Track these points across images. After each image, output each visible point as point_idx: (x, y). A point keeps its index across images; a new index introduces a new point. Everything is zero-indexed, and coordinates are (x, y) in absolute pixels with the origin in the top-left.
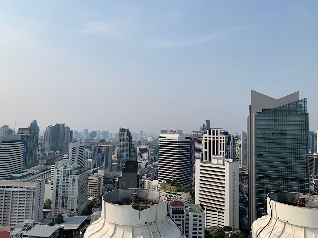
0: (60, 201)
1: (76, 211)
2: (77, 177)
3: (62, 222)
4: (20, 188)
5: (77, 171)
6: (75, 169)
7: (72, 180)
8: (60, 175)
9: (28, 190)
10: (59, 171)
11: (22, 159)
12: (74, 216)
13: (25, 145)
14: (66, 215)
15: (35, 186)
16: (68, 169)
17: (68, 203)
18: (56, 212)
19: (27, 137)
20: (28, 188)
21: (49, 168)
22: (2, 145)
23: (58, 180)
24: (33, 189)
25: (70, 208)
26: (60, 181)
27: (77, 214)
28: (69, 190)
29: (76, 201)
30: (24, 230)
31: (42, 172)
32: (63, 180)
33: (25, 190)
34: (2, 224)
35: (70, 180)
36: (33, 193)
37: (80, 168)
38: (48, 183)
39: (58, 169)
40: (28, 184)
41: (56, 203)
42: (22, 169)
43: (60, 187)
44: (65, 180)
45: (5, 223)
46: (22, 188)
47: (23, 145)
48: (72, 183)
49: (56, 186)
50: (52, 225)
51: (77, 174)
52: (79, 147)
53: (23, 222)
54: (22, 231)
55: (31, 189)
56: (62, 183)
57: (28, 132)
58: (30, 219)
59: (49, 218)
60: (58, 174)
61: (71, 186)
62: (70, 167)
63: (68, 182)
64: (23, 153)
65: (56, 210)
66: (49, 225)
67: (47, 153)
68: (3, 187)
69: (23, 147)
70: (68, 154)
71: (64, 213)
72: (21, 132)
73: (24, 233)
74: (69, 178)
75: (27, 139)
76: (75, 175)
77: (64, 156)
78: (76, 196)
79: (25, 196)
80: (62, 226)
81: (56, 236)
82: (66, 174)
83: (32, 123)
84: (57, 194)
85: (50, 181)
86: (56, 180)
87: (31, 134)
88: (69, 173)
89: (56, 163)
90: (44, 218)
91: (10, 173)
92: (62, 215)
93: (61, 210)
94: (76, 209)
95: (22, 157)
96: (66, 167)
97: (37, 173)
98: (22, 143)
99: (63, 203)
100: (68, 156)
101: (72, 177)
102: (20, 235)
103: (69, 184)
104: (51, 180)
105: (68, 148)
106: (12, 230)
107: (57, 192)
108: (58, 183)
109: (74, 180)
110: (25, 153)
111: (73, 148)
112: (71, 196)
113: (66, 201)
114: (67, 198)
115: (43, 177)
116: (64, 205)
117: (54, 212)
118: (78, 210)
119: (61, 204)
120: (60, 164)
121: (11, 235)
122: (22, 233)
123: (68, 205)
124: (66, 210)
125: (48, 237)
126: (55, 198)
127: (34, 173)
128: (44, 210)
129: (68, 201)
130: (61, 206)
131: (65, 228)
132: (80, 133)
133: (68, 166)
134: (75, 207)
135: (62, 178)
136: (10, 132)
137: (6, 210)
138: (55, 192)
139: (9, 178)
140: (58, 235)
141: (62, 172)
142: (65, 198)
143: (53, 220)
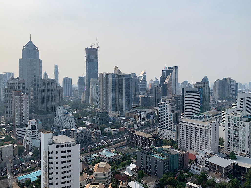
0: (232, 141)
1: (247, 152)
2: (247, 124)
3: (235, 159)
4: (201, 126)
5: (247, 118)
6: (244, 117)
7: (242, 126)
8: (231, 120)
9: (206, 128)
10: (230, 116)
11: (200, 105)
12: (245, 156)
13: (201, 95)
14: (238, 154)
15: (211, 126)
16: (237, 116)
17: (239, 145)
18: (229, 149)
19: (203, 89)
20: (206, 127)
21: (219, 113)
22: (186, 94)
23: (229, 124)
24: (210, 128)
25: (241, 149)
26: (231, 125)
27: (248, 155)
28: (239, 133)
29: (246, 144)
30: (205, 157)
31: (215, 116)
32: (233, 125)
33: (204, 128)
34: (190, 149)
35: (241, 126)
36: (210, 131)
37: (249, 116)
38: (220, 125)
39: (229, 115)
40: (206, 124)
41: (229, 143)
42: (199, 112)
43: (231, 129)
44: (235, 125)
45: (192, 148)
46: (202, 126)
47: (200, 94)
48: (242, 128)
49: (228, 128)
50: (226, 159)
51: (247, 121)
52: (247, 98)
53: (204, 150)
54: (204, 157)
55: (209, 128)
56: (233, 127)
57: (202, 85)
58: (209, 150)
59: (223, 152)
60: (229, 119)
61: (242, 131)
62: (239, 115)
63: (239, 127)
64: (200, 100)
65: (229, 148)
66: (224, 158)
67: (216, 101)
68: (189, 123)
69: (200, 96)
70: (236, 103)
71: (236, 152)
72: (198, 85)
73: (206, 159)
74: (240, 124)
75: (202, 90)
76: (245, 121)
77: (233, 104)
78: (247, 139)
79: (204, 132)
80: (235, 162)
81: (231, 168)
82: (236, 120)
83: (204, 78)
84: (229, 135)
85: (221, 124)
86: (228, 124)
87: (204, 86)
88: (240, 119)
89: (226, 110)
90: (219, 151)
91: (192, 114)
92: (235, 153)
93: (233, 149)
94: (247, 151)
95: (200, 103)
96: (236, 114)
97: (210, 116)
98: (199, 93)
99: (234, 144)
100: (236, 105)
101: (242, 123)
102: (203, 160)
103: (240, 129)
104: (223, 123)
105: (236, 98)
106: (197, 154)
107: (229, 133)
108: (229, 126)
109: (244, 126)
110: (201, 100)
111: (241, 98)
112: (242, 139)
113: (237, 142)
114: (238, 140)
115: (216, 120)
116: (236, 145)
117: (227, 149)
118: (249, 152)
119: (233, 144)
120: (229, 111)
121: (196, 158)
122: (204, 159)
123: (239, 146)
124: (237, 150)
125: (225, 167)
126: (227, 138)
127: (208, 116)
128: (219, 146)
129: (239, 143)
130: (233, 146)
131: (238, 165)
132: (244, 85)
133: (238, 113)
134: (246, 149)
135: (233, 123)
136: (189, 85)
137: (192, 140)
138: (227, 133)
139: (191, 118)
140: (232, 168)
141: (233, 118)
142: (236, 140)
143: (227, 155)
